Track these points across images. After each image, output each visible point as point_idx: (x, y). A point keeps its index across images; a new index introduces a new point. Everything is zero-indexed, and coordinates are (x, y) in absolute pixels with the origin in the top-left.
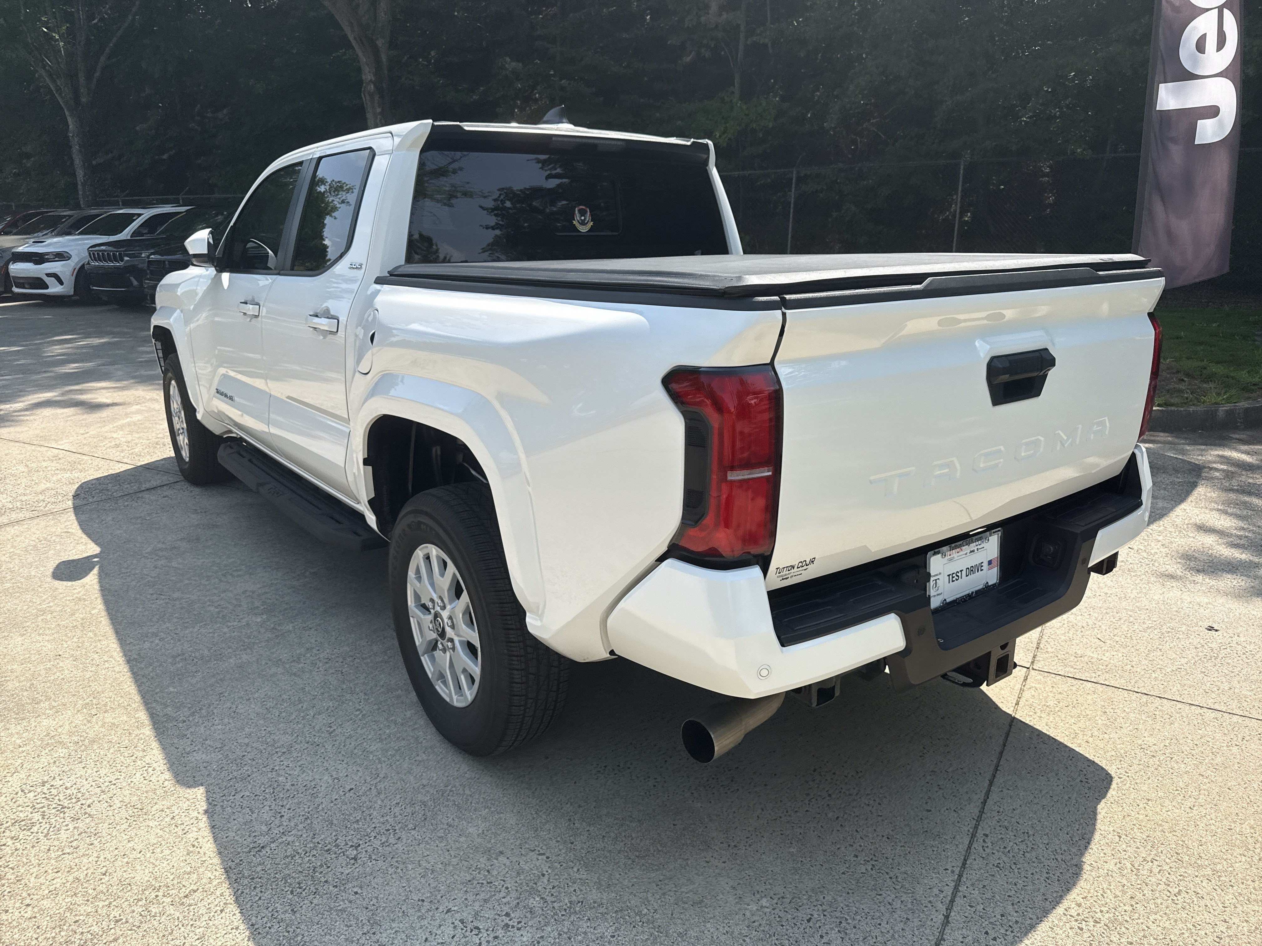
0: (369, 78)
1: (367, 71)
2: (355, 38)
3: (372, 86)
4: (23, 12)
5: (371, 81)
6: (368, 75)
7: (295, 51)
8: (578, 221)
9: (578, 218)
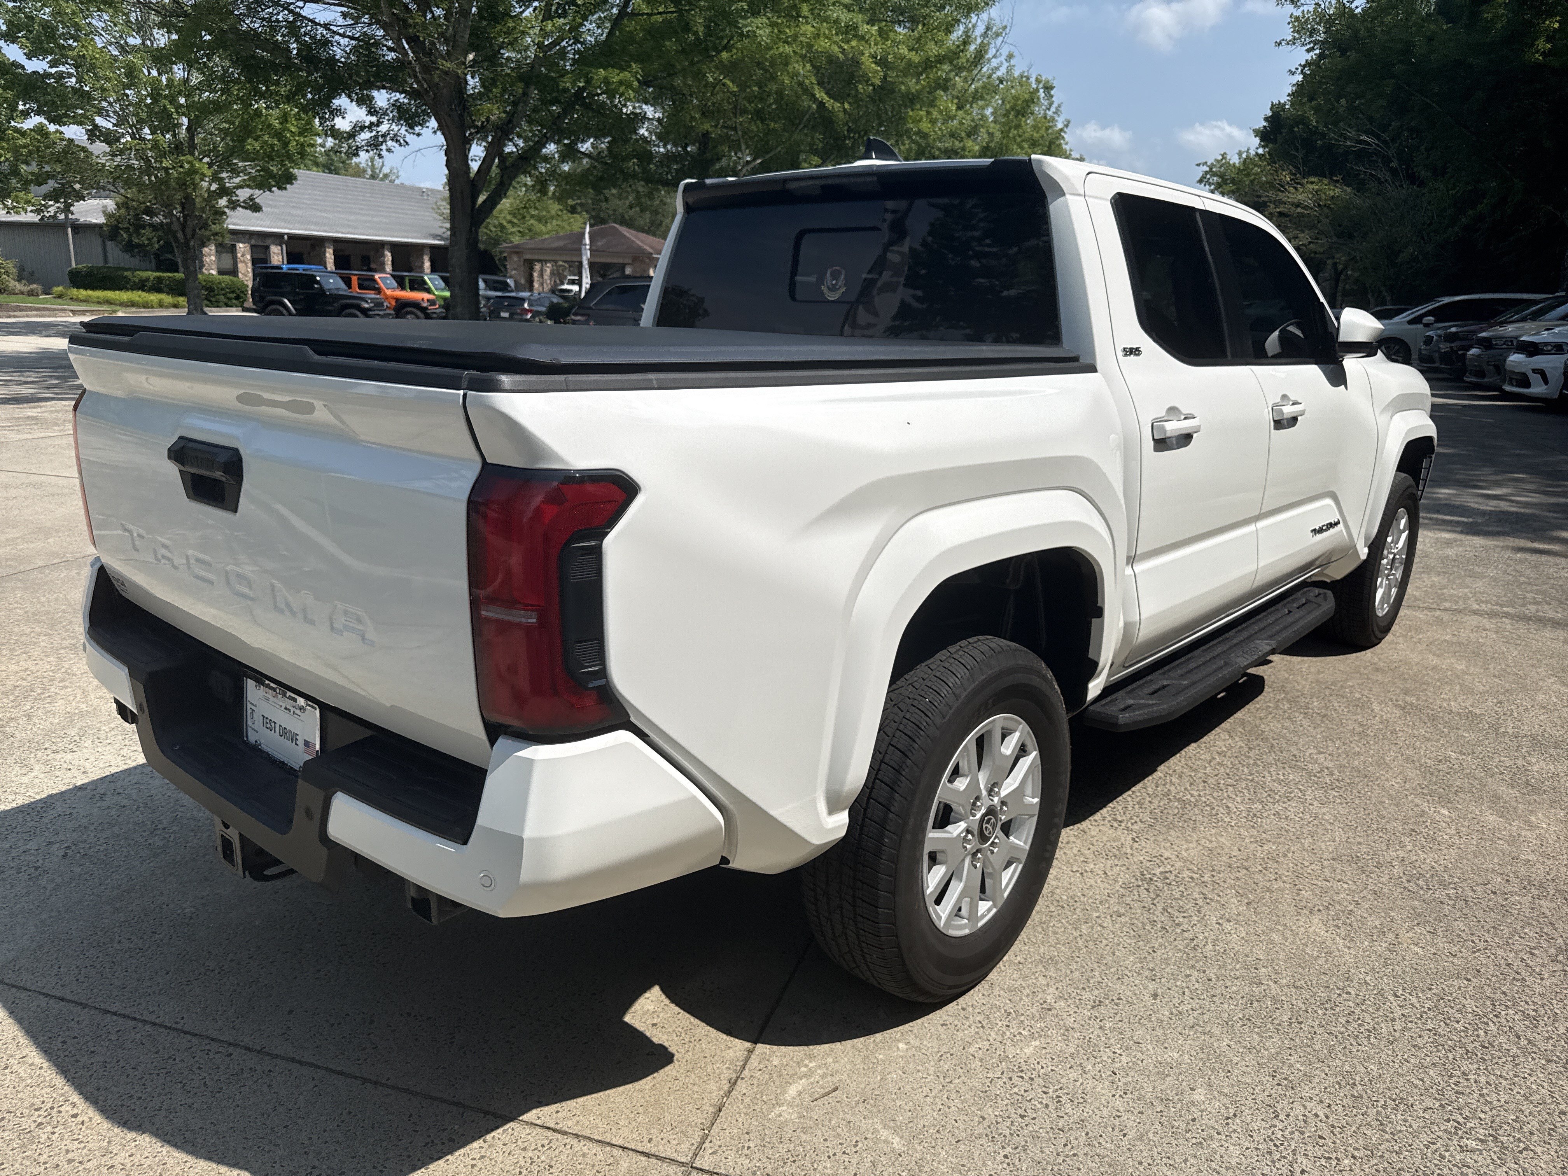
8: (828, 286)
9: (829, 283)
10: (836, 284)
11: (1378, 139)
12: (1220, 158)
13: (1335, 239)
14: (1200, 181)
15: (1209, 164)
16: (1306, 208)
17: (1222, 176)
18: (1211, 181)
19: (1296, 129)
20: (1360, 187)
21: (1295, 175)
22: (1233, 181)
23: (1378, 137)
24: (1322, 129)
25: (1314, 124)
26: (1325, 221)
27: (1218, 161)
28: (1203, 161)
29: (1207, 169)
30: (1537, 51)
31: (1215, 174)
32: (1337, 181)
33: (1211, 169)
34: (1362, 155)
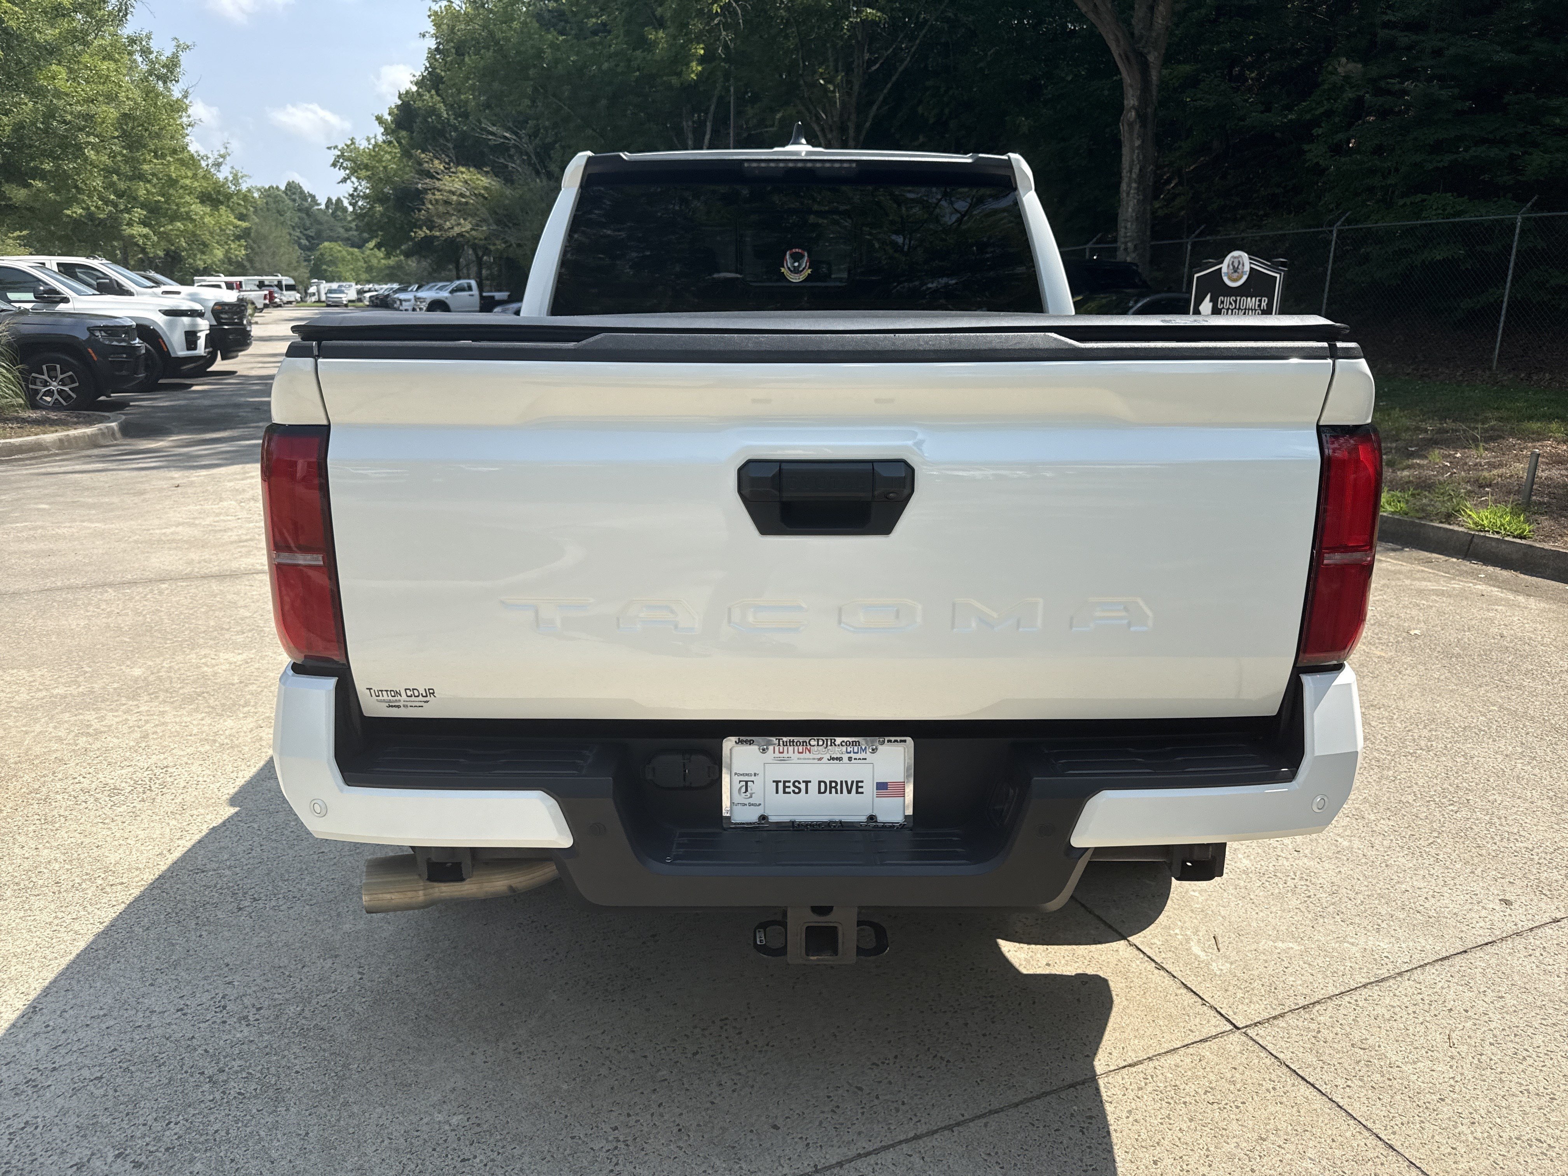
0: (1132, 102)
1: (1129, 96)
2: (1120, 55)
3: (1133, 113)
4: (801, 65)
5: (1133, 107)
6: (1131, 100)
7: (1069, 78)
8: (789, 268)
9: (789, 265)
10: (799, 266)
11: (516, 135)
12: (349, 142)
13: (494, 227)
14: (334, 165)
15: (340, 148)
16: (462, 195)
17: (353, 161)
18: (345, 165)
19: (430, 120)
20: (508, 178)
21: (449, 164)
22: (366, 167)
23: (516, 134)
24: (453, 121)
25: (446, 116)
26: (484, 210)
27: (348, 146)
28: (334, 145)
29: (339, 153)
30: (693, 72)
31: (348, 159)
32: (487, 172)
33: (342, 153)
34: (503, 149)
